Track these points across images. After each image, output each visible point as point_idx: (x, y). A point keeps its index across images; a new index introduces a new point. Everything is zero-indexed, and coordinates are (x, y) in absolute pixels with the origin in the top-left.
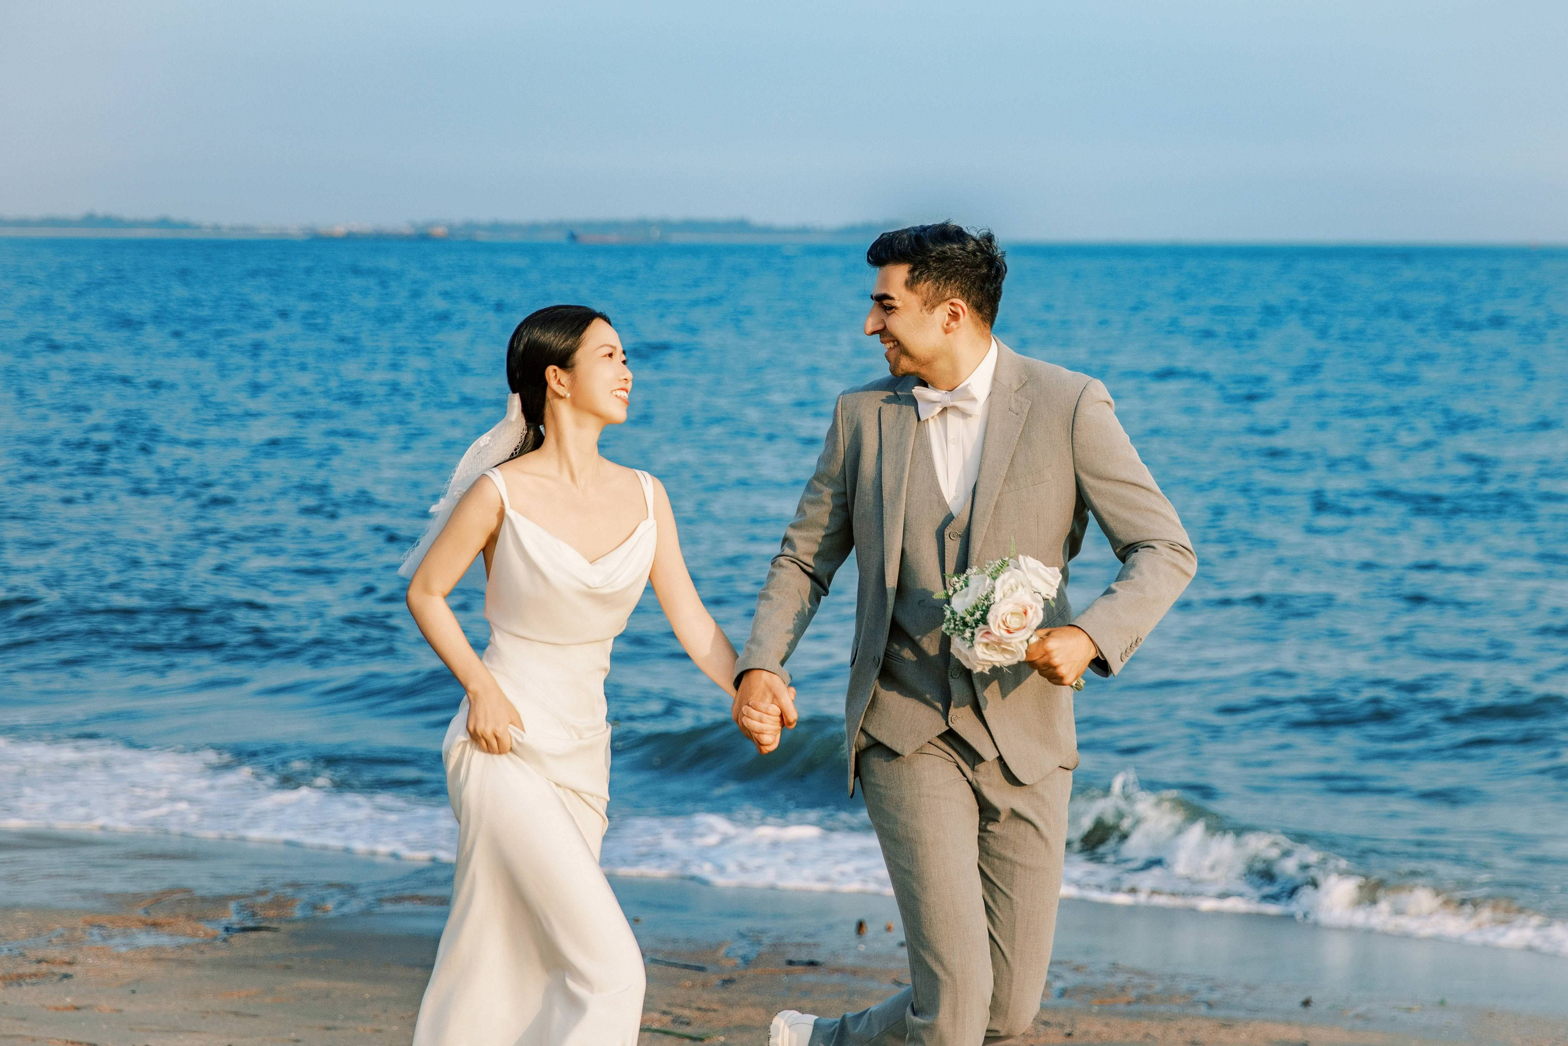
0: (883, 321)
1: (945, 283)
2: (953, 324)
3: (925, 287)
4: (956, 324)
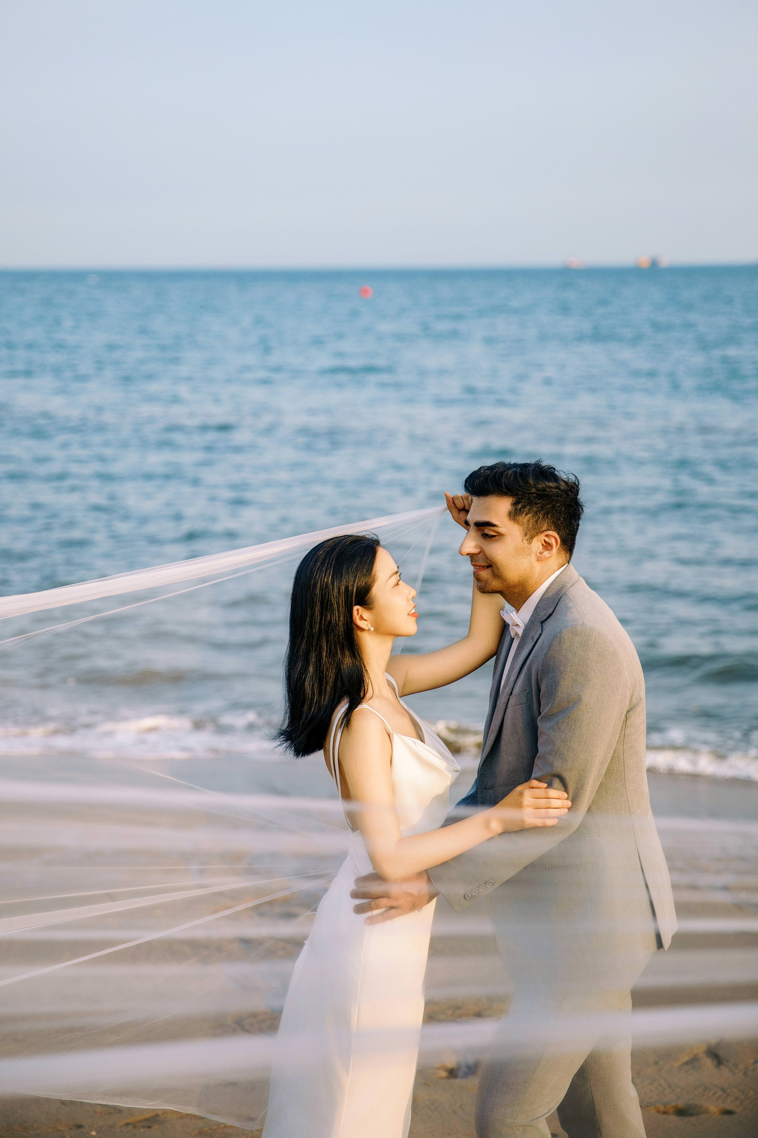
1: (543, 518)
2: (546, 553)
3: (525, 519)
4: (549, 553)
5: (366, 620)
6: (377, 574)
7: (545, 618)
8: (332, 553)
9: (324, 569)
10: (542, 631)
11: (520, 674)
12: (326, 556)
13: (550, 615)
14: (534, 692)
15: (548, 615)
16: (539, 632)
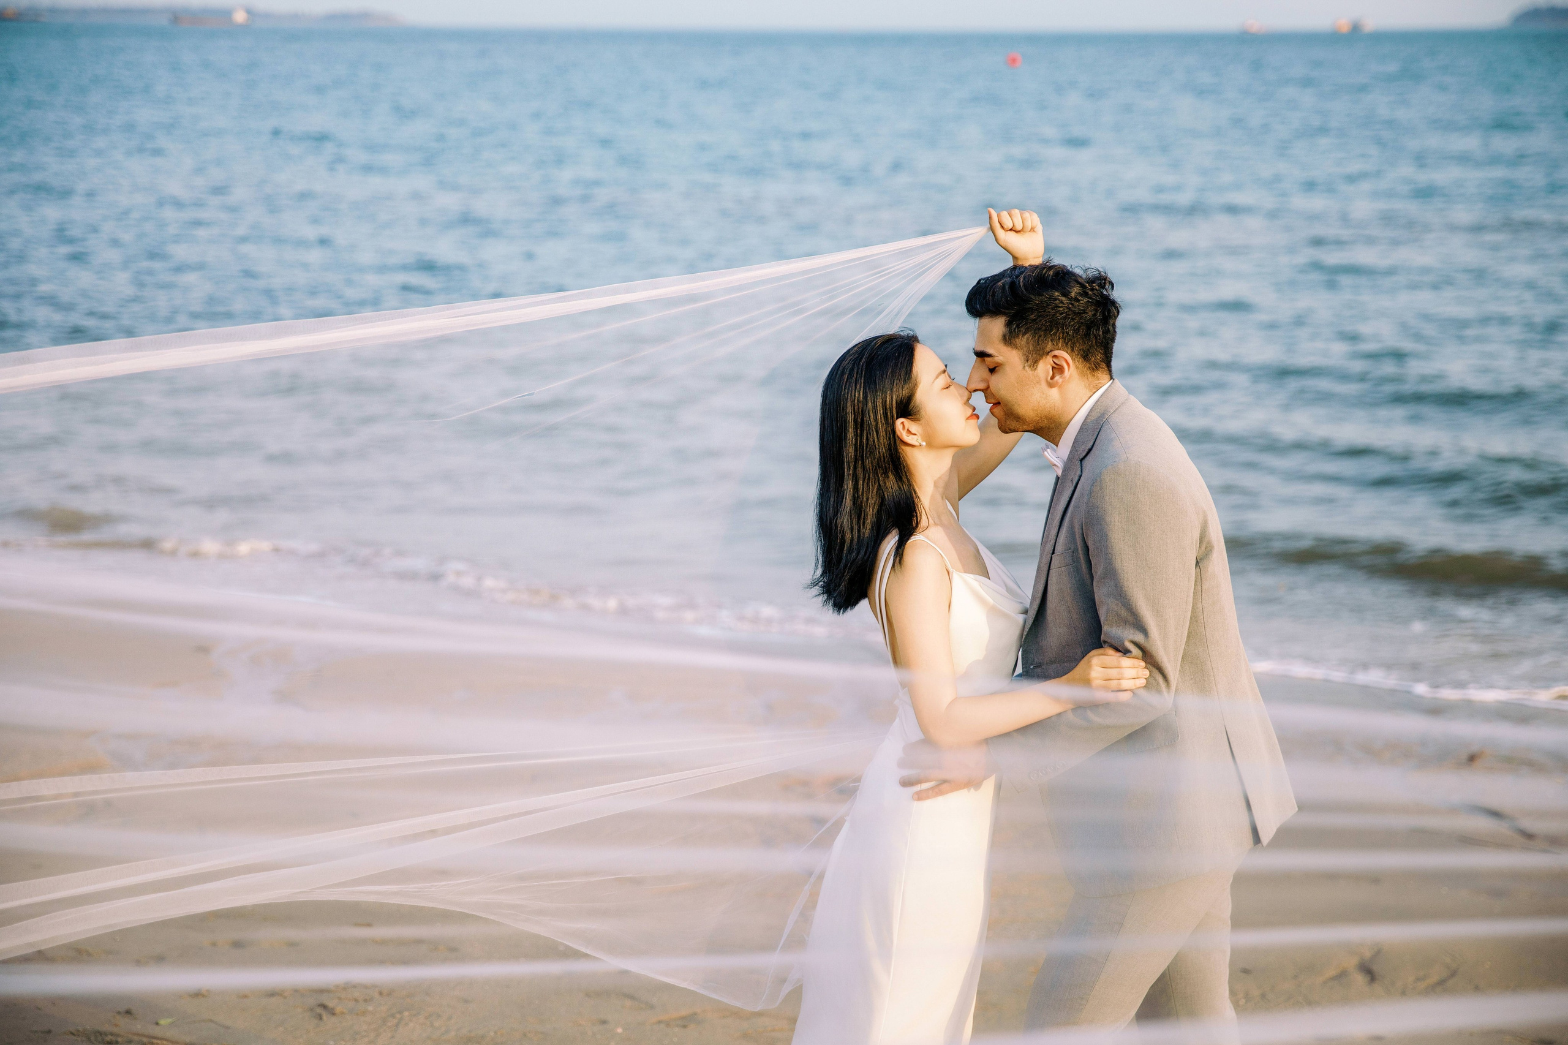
0: (987, 381)
1: (1045, 335)
2: (1057, 377)
3: (1022, 341)
4: (1061, 377)
5: (915, 434)
6: (919, 375)
7: (1084, 454)
8: (860, 360)
9: (853, 380)
10: (1082, 472)
11: (1062, 527)
12: (854, 364)
13: (1090, 450)
14: (1080, 549)
15: (1087, 451)
16: (1079, 473)
